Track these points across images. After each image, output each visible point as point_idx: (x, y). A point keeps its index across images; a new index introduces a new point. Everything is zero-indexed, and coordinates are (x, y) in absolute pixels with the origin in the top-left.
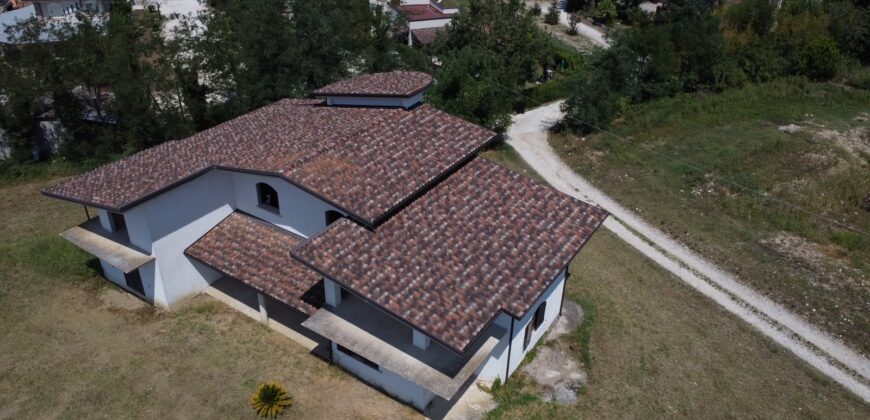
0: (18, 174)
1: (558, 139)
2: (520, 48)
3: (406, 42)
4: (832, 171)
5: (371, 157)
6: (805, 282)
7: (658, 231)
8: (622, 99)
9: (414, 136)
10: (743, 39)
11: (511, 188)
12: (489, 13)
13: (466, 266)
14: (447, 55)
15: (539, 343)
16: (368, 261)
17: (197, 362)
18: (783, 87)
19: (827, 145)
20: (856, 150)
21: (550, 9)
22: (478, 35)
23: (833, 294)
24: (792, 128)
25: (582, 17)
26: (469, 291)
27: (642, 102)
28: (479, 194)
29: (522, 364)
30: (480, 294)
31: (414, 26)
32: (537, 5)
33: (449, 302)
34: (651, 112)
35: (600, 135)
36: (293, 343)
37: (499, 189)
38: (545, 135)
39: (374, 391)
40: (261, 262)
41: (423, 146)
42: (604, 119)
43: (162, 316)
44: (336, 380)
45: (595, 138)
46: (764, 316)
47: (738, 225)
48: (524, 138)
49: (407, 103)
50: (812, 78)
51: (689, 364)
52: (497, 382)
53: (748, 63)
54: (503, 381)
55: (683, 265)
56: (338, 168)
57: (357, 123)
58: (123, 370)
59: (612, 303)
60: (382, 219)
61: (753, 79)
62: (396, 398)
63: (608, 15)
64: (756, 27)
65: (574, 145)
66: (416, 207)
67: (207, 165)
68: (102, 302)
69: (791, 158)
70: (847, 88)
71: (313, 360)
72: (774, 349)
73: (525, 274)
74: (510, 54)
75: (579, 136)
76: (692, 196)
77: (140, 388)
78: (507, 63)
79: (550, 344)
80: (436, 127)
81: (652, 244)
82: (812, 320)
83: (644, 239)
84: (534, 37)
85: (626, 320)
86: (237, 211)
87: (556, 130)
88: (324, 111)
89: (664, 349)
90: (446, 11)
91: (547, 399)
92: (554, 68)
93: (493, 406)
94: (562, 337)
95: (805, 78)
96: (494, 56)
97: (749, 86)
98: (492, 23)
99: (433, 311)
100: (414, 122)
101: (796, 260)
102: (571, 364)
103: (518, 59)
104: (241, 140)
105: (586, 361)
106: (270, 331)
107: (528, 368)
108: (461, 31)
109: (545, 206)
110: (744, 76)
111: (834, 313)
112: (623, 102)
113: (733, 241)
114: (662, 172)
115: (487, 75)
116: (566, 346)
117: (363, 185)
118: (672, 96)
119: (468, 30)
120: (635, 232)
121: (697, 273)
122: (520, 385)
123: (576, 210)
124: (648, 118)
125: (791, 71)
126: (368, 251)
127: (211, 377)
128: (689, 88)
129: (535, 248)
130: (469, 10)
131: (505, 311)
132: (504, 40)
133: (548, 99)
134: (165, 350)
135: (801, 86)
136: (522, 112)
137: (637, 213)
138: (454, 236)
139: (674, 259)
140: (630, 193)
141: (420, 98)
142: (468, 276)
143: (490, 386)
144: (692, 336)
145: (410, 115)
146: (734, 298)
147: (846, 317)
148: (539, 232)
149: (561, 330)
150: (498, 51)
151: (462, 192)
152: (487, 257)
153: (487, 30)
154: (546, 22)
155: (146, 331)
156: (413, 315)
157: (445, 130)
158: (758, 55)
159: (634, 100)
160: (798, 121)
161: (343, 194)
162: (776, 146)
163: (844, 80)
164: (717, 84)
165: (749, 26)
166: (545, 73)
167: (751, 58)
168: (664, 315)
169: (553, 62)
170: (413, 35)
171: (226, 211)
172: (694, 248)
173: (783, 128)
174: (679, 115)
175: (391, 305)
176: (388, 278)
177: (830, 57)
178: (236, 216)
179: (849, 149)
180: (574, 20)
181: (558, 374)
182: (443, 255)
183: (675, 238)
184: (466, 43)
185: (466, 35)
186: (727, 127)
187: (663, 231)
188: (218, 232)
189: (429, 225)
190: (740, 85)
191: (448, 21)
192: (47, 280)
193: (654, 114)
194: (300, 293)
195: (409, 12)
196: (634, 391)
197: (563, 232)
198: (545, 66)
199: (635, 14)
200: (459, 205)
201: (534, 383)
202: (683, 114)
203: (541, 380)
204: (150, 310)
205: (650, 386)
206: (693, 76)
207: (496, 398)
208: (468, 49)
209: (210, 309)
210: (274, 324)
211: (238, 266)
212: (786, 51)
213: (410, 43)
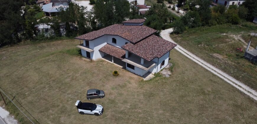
0: (57, 39)
1: (172, 35)
2: (164, 15)
3: (138, 14)
4: (230, 43)
5: (134, 33)
6: (217, 61)
7: (190, 53)
8: (186, 27)
9: (142, 30)
10: (217, 14)
11: (159, 40)
12: (158, 7)
13: (150, 50)
14: (148, 16)
15: (163, 69)
16: (134, 49)
17: (102, 68)
18: (225, 25)
19: (231, 38)
20: (238, 39)
21: (173, 7)
22: (155, 12)
23: (222, 63)
24: (224, 34)
25: (180, 9)
26: (151, 54)
27: (191, 28)
28: (153, 41)
29: (160, 71)
30: (153, 54)
31: (140, 10)
32: (170, 6)
33: (147, 55)
34: (193, 30)
35: (181, 35)
36: (118, 67)
37: (157, 40)
38: (169, 35)
39: (133, 74)
40: (113, 52)
41: (143, 32)
42: (182, 31)
43: (94, 62)
44: (126, 72)
45: (180, 35)
46: (207, 66)
47: (207, 52)
48: (164, 35)
49: (140, 24)
50: (233, 24)
51: (191, 72)
52: (155, 73)
53: (218, 20)
54: (156, 73)
55: (194, 58)
56: (128, 35)
57: (131, 28)
58: (89, 69)
59: (178, 63)
60: (136, 43)
61: (218, 23)
62: (137, 75)
63: (187, 8)
64: (220, 12)
65: (175, 36)
66: (142, 42)
67: (104, 34)
68: (83, 59)
69: (222, 40)
70: (241, 26)
71: (122, 69)
72: (207, 71)
73: (161, 52)
74: (162, 16)
75: (176, 35)
76: (198, 46)
77: (92, 72)
78: (161, 19)
79: (165, 69)
80: (146, 29)
81: (188, 55)
82: (216, 67)
83: (187, 54)
84: (167, 13)
85: (181, 66)
86: (108, 44)
87: (171, 34)
88: (124, 26)
89: (187, 70)
90: (148, 7)
91: (164, 76)
92: (172, 20)
93: (154, 77)
94: (168, 68)
95: (231, 24)
96: (158, 17)
97: (217, 25)
98: (158, 10)
99: (145, 56)
100: (141, 28)
101: (216, 58)
102: (169, 72)
103: (163, 18)
104: (109, 31)
105: (172, 71)
106: (114, 65)
107: (161, 72)
108: (151, 11)
109: (165, 43)
110: (216, 23)
111: (221, 66)
112: (187, 28)
113: (205, 54)
114: (193, 42)
115: (156, 21)
116: (168, 69)
117: (133, 38)
118: (198, 27)
119: (153, 11)
120: (185, 53)
121: (196, 59)
122: (159, 74)
123: (171, 44)
124: (192, 31)
125: (228, 22)
126: (134, 47)
127: (104, 71)
128: (203, 25)
129: (163, 49)
130: (153, 7)
131: (157, 57)
132: (161, 14)
133: (170, 27)
134: (95, 67)
135: (230, 25)
136: (164, 30)
137: (186, 49)
138: (148, 46)
139: (192, 57)
140: (185, 46)
141: (142, 24)
142: (151, 52)
143: (154, 74)
144: (192, 69)
145: (141, 27)
146: (202, 63)
147: (223, 67)
148: (164, 47)
149: (168, 67)
150: (159, 16)
151: (150, 40)
152: (154, 50)
153: (157, 11)
154: (172, 10)
155: (92, 64)
156: (141, 56)
157: (147, 30)
158: (220, 18)
159: (189, 28)
160: (227, 33)
161: (130, 39)
162: (219, 38)
163: (241, 25)
164: (210, 25)
165: (218, 12)
166: (170, 21)
167: (218, 19)
168: (188, 65)
169: (172, 19)
170: (140, 12)
171: (106, 43)
172: (196, 55)
173: (222, 34)
174: (199, 31)
175: (138, 55)
176: (137, 51)
177: (237, 19)
178: (107, 44)
179: (236, 39)
180: (179, 9)
181: (166, 73)
182: (147, 49)
183: (193, 54)
184: (152, 14)
185: (152, 12)
186: (210, 34)
187: (191, 53)
188: (105, 47)
189: (144, 44)
190: (215, 25)
191: (148, 9)
192: (71, 56)
193: (194, 31)
194: (121, 57)
195: (140, 7)
196: (180, 76)
197: (168, 47)
198: (170, 20)
199: (194, 8)
200: (150, 42)
201: (162, 74)
202: (200, 31)
203: (163, 73)
204: (92, 61)
205: (183, 75)
206: (204, 22)
207: (155, 76)
208: (153, 15)
209: (103, 61)
210: (115, 64)
211: (109, 52)
212: (228, 18)
213: (139, 14)
